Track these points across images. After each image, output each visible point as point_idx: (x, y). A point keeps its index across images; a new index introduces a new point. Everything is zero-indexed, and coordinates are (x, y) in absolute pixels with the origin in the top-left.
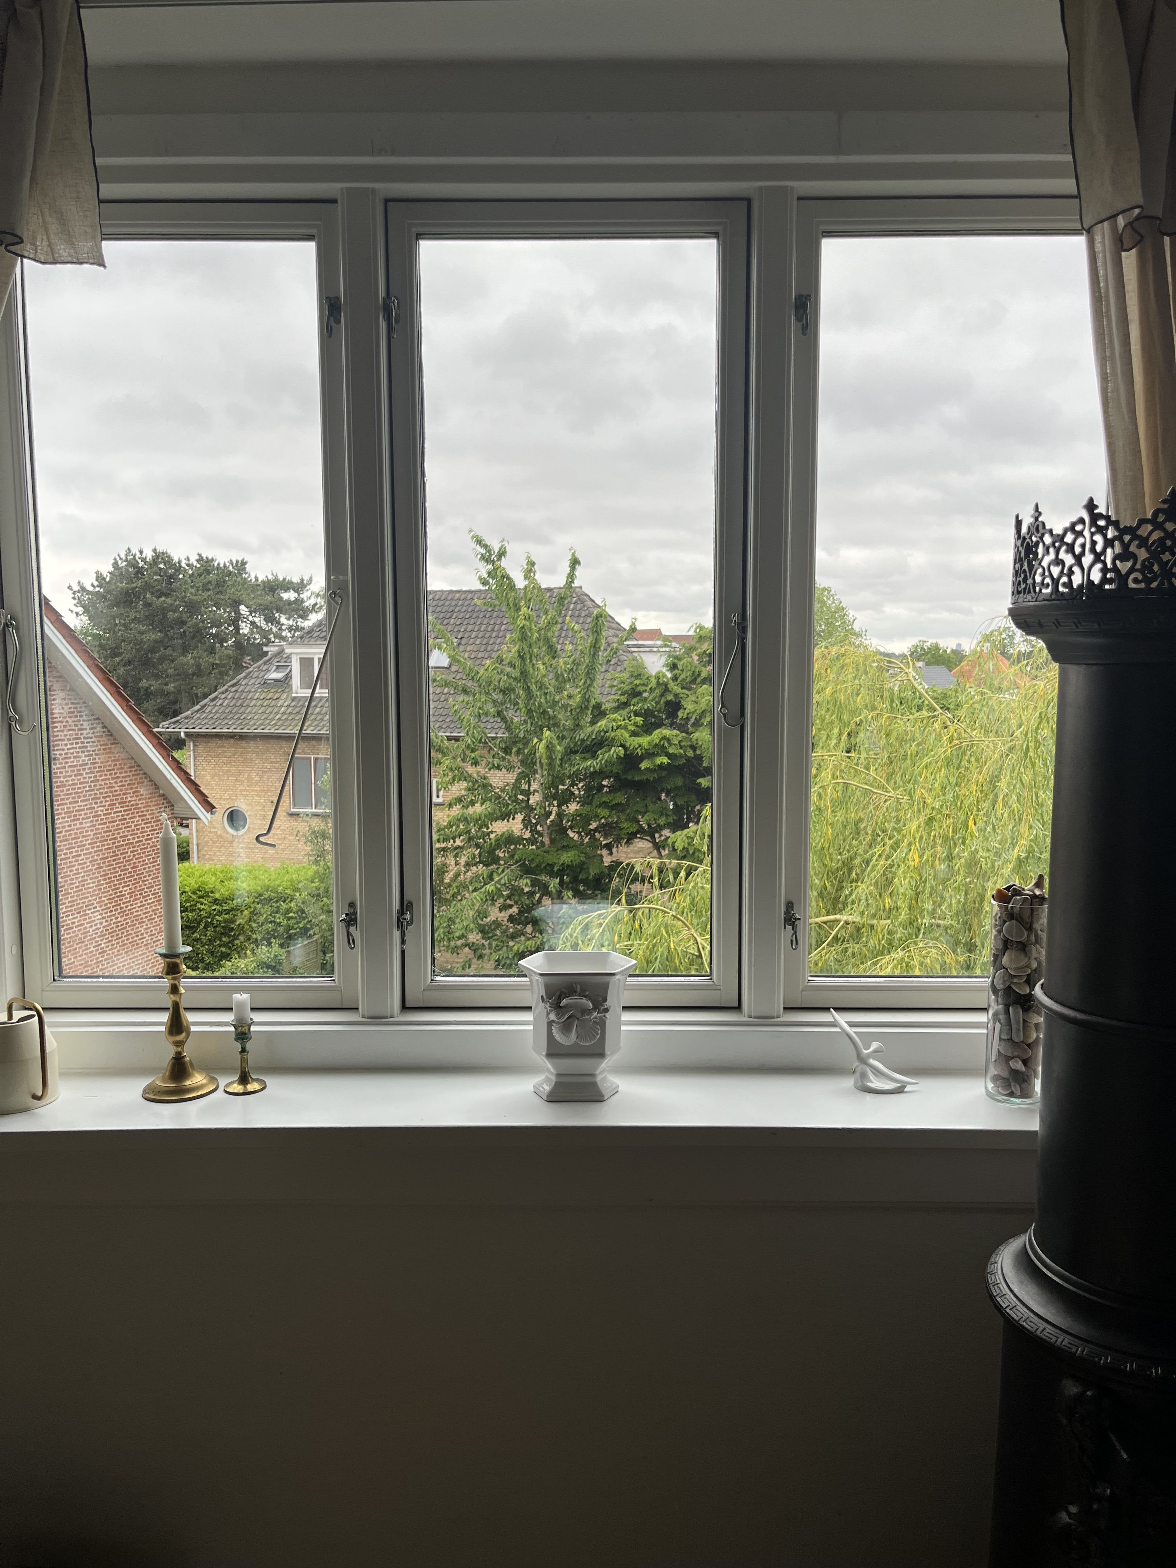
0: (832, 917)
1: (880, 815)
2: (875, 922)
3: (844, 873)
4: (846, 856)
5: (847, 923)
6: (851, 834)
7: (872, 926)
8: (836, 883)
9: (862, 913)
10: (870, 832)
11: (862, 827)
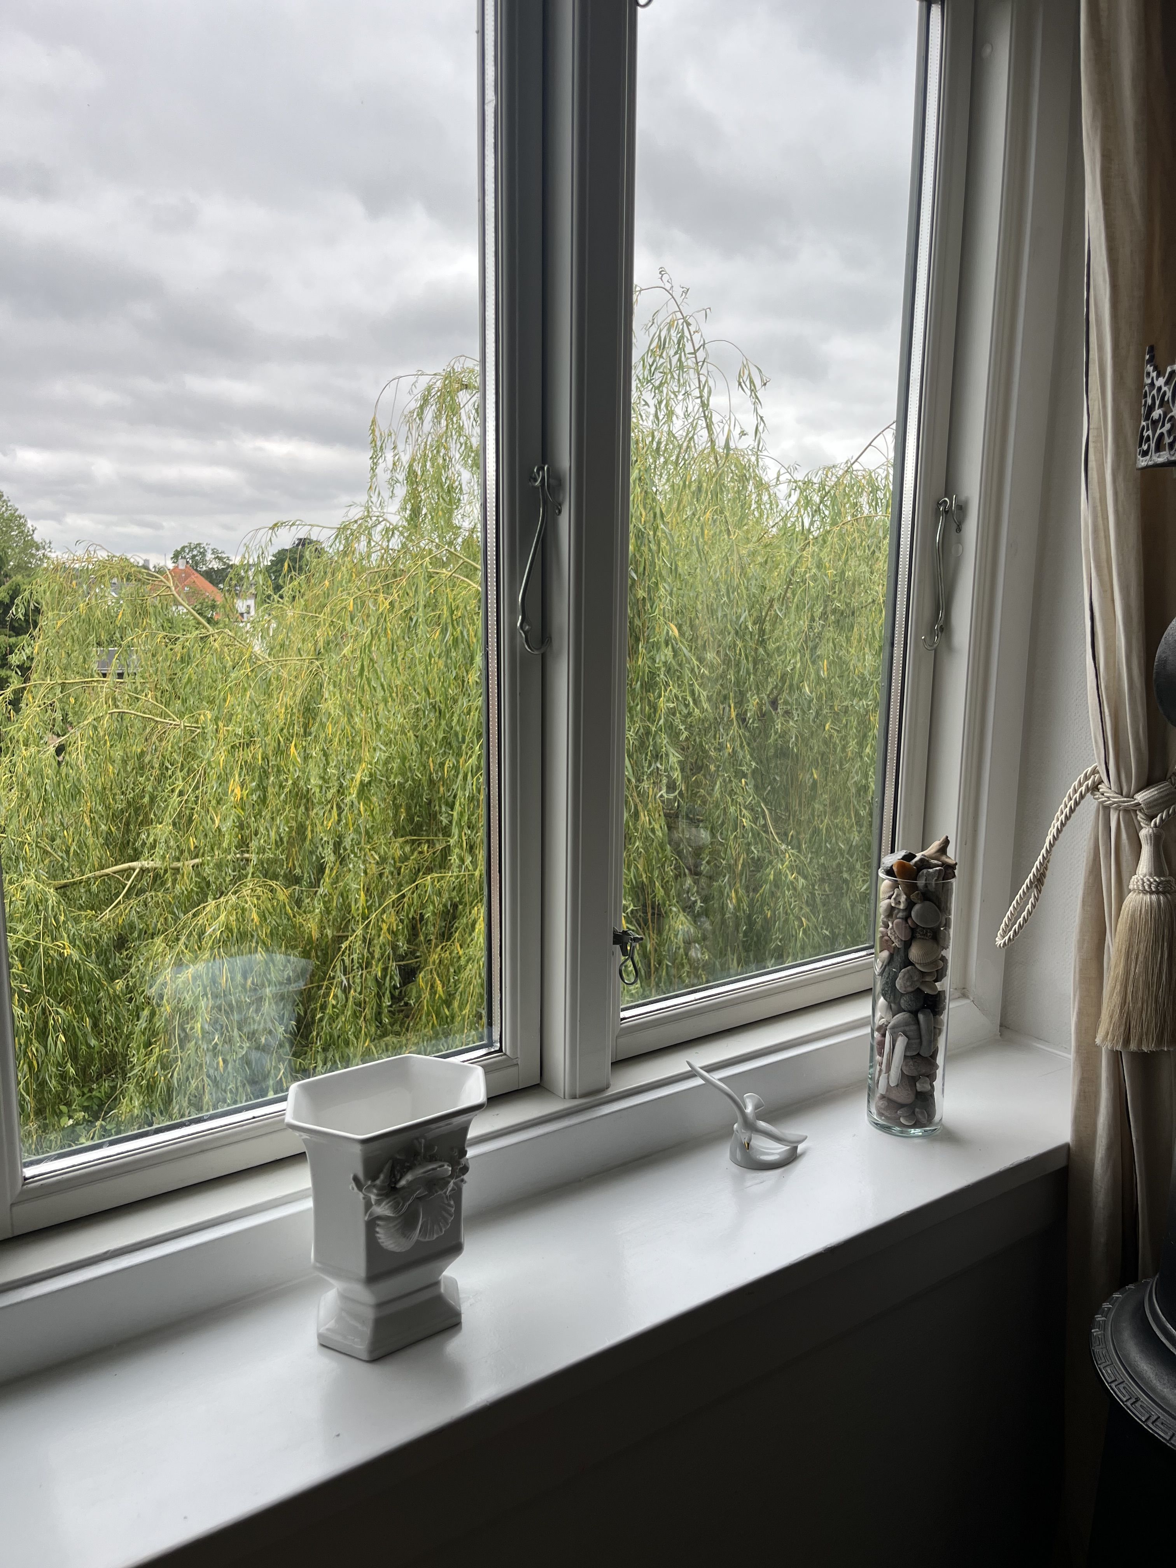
0: (126, 865)
1: (167, 745)
2: (180, 864)
3: (130, 814)
4: (131, 795)
5: (143, 871)
6: (133, 769)
7: (177, 870)
8: (122, 826)
9: (163, 857)
10: (157, 766)
11: (146, 761)
